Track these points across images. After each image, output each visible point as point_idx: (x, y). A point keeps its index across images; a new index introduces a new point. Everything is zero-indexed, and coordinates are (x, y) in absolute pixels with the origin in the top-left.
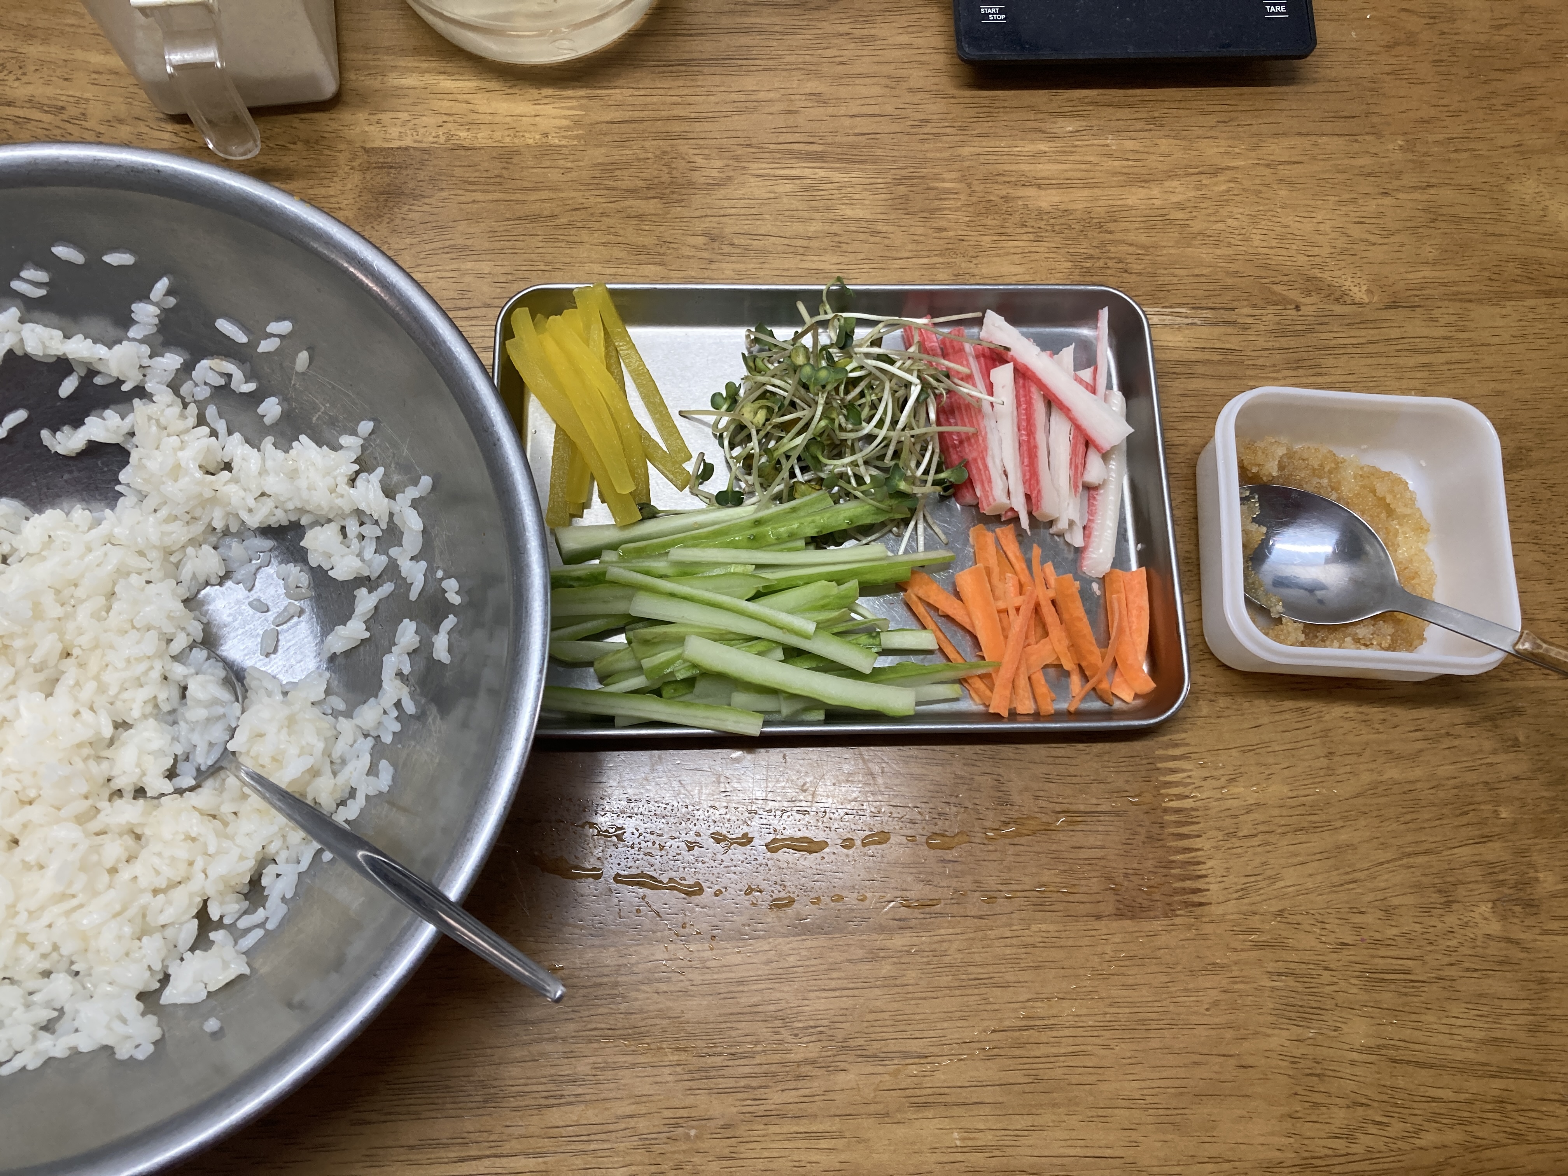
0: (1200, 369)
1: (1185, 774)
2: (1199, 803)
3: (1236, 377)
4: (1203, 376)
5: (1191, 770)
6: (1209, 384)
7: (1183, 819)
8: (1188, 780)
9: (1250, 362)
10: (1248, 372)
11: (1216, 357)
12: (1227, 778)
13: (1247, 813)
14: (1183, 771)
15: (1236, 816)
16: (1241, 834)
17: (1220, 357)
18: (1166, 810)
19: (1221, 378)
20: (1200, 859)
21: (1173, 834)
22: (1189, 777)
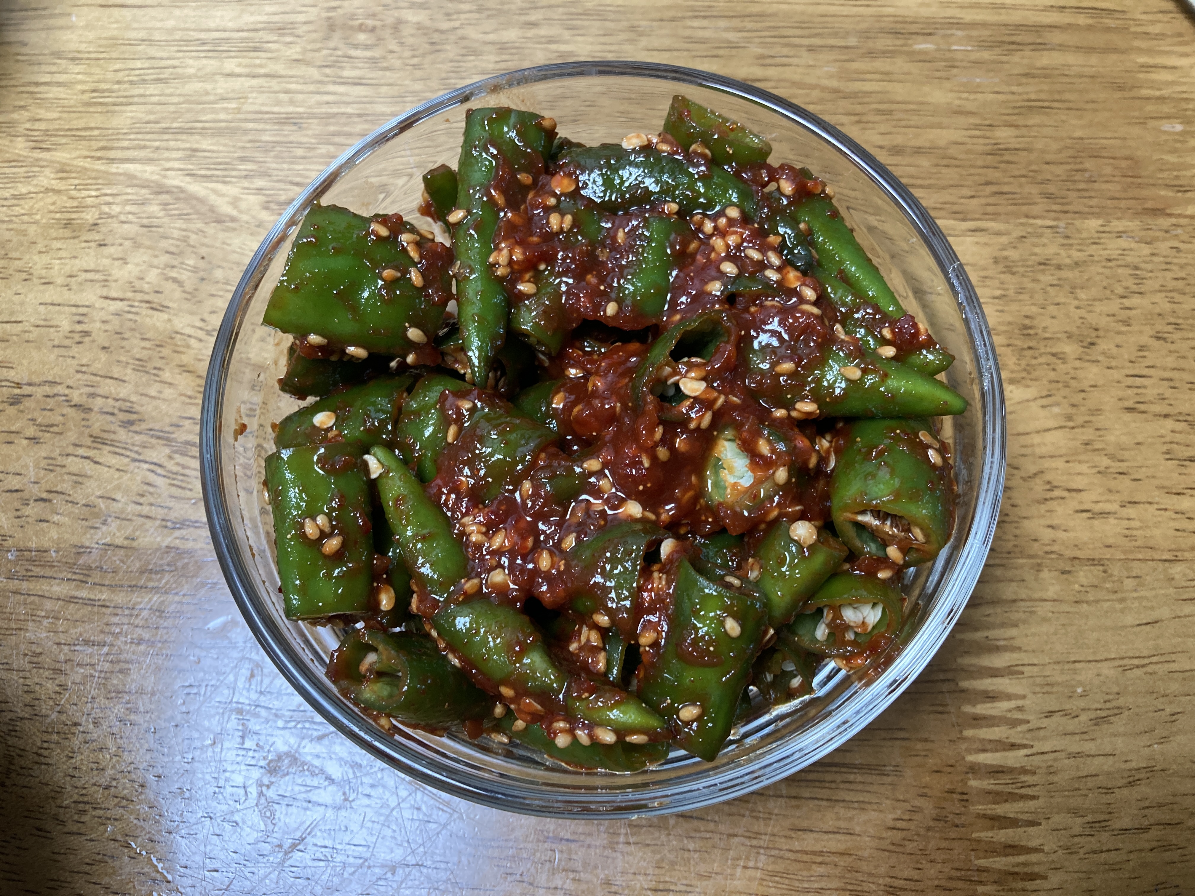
0: (1056, 38)
1: (1013, 704)
2: (1037, 760)
3: (1115, 50)
4: (1062, 47)
5: (1024, 697)
6: (1070, 58)
7: (1008, 789)
8: (1019, 716)
9: (1139, 29)
10: (1136, 43)
11: (1082, 20)
12: (1092, 715)
13: (1131, 784)
14: (1009, 697)
15: (1109, 791)
16: (1118, 824)
17: (1090, 21)
18: (974, 769)
19: (1091, 50)
20: (1036, 869)
21: (985, 816)
22: (1020, 709)
